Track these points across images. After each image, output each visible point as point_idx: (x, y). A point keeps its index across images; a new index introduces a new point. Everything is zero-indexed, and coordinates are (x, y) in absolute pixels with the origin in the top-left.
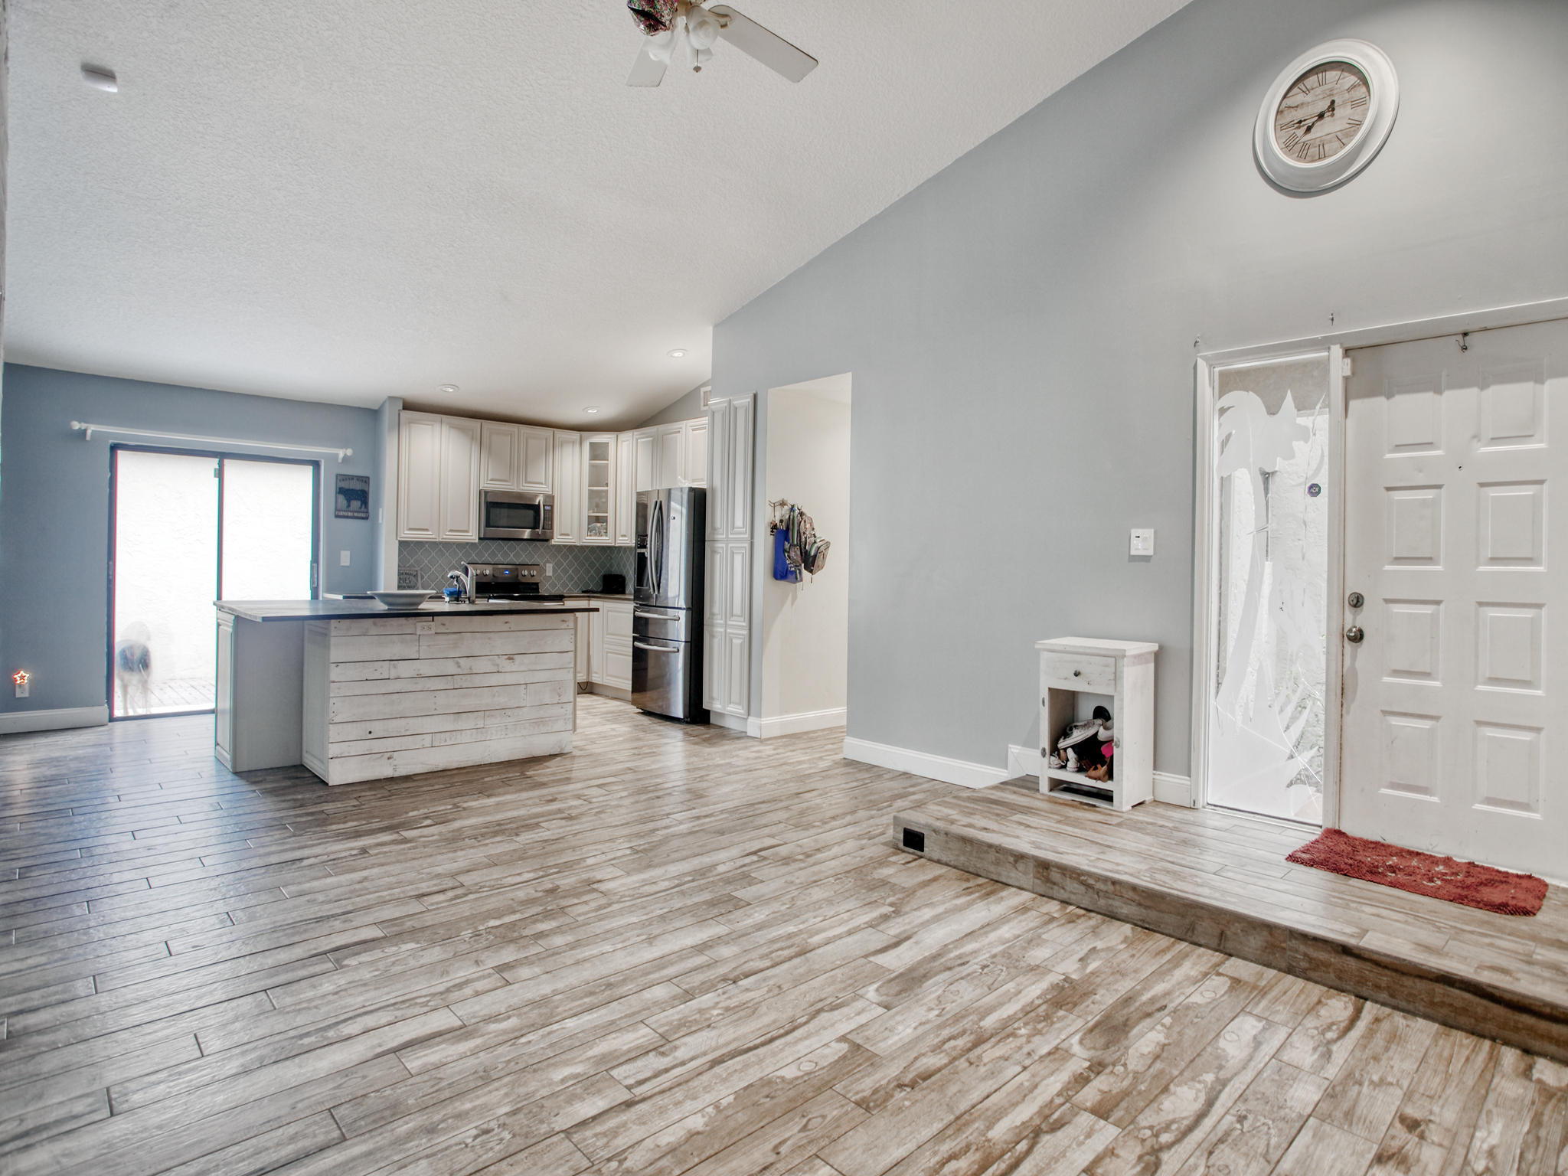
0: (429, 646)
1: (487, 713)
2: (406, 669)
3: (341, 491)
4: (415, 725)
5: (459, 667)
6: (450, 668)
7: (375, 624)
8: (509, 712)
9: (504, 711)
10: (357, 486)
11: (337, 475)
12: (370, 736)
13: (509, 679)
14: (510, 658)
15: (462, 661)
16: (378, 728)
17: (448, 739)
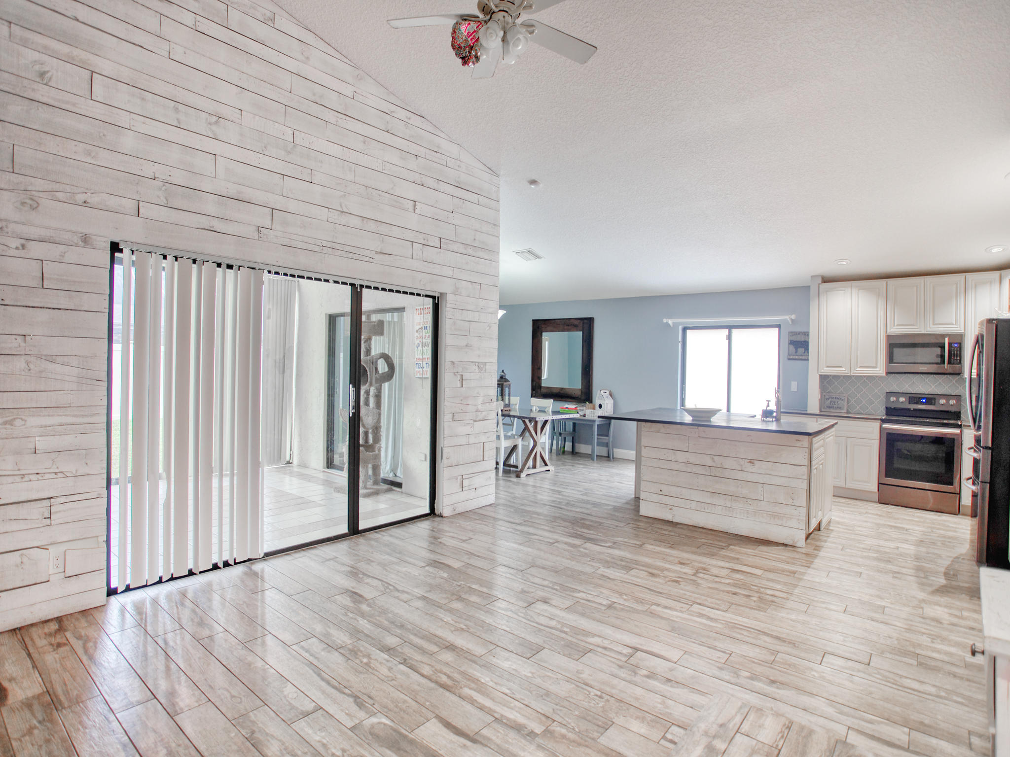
0: (694, 444)
1: (733, 498)
2: (681, 457)
3: (792, 343)
4: (686, 493)
5: (714, 461)
6: (709, 462)
7: (663, 426)
8: (750, 502)
9: (746, 500)
10: (801, 338)
11: (789, 332)
12: (661, 493)
13: (750, 477)
14: (751, 462)
15: (716, 458)
16: (665, 489)
17: (706, 508)
